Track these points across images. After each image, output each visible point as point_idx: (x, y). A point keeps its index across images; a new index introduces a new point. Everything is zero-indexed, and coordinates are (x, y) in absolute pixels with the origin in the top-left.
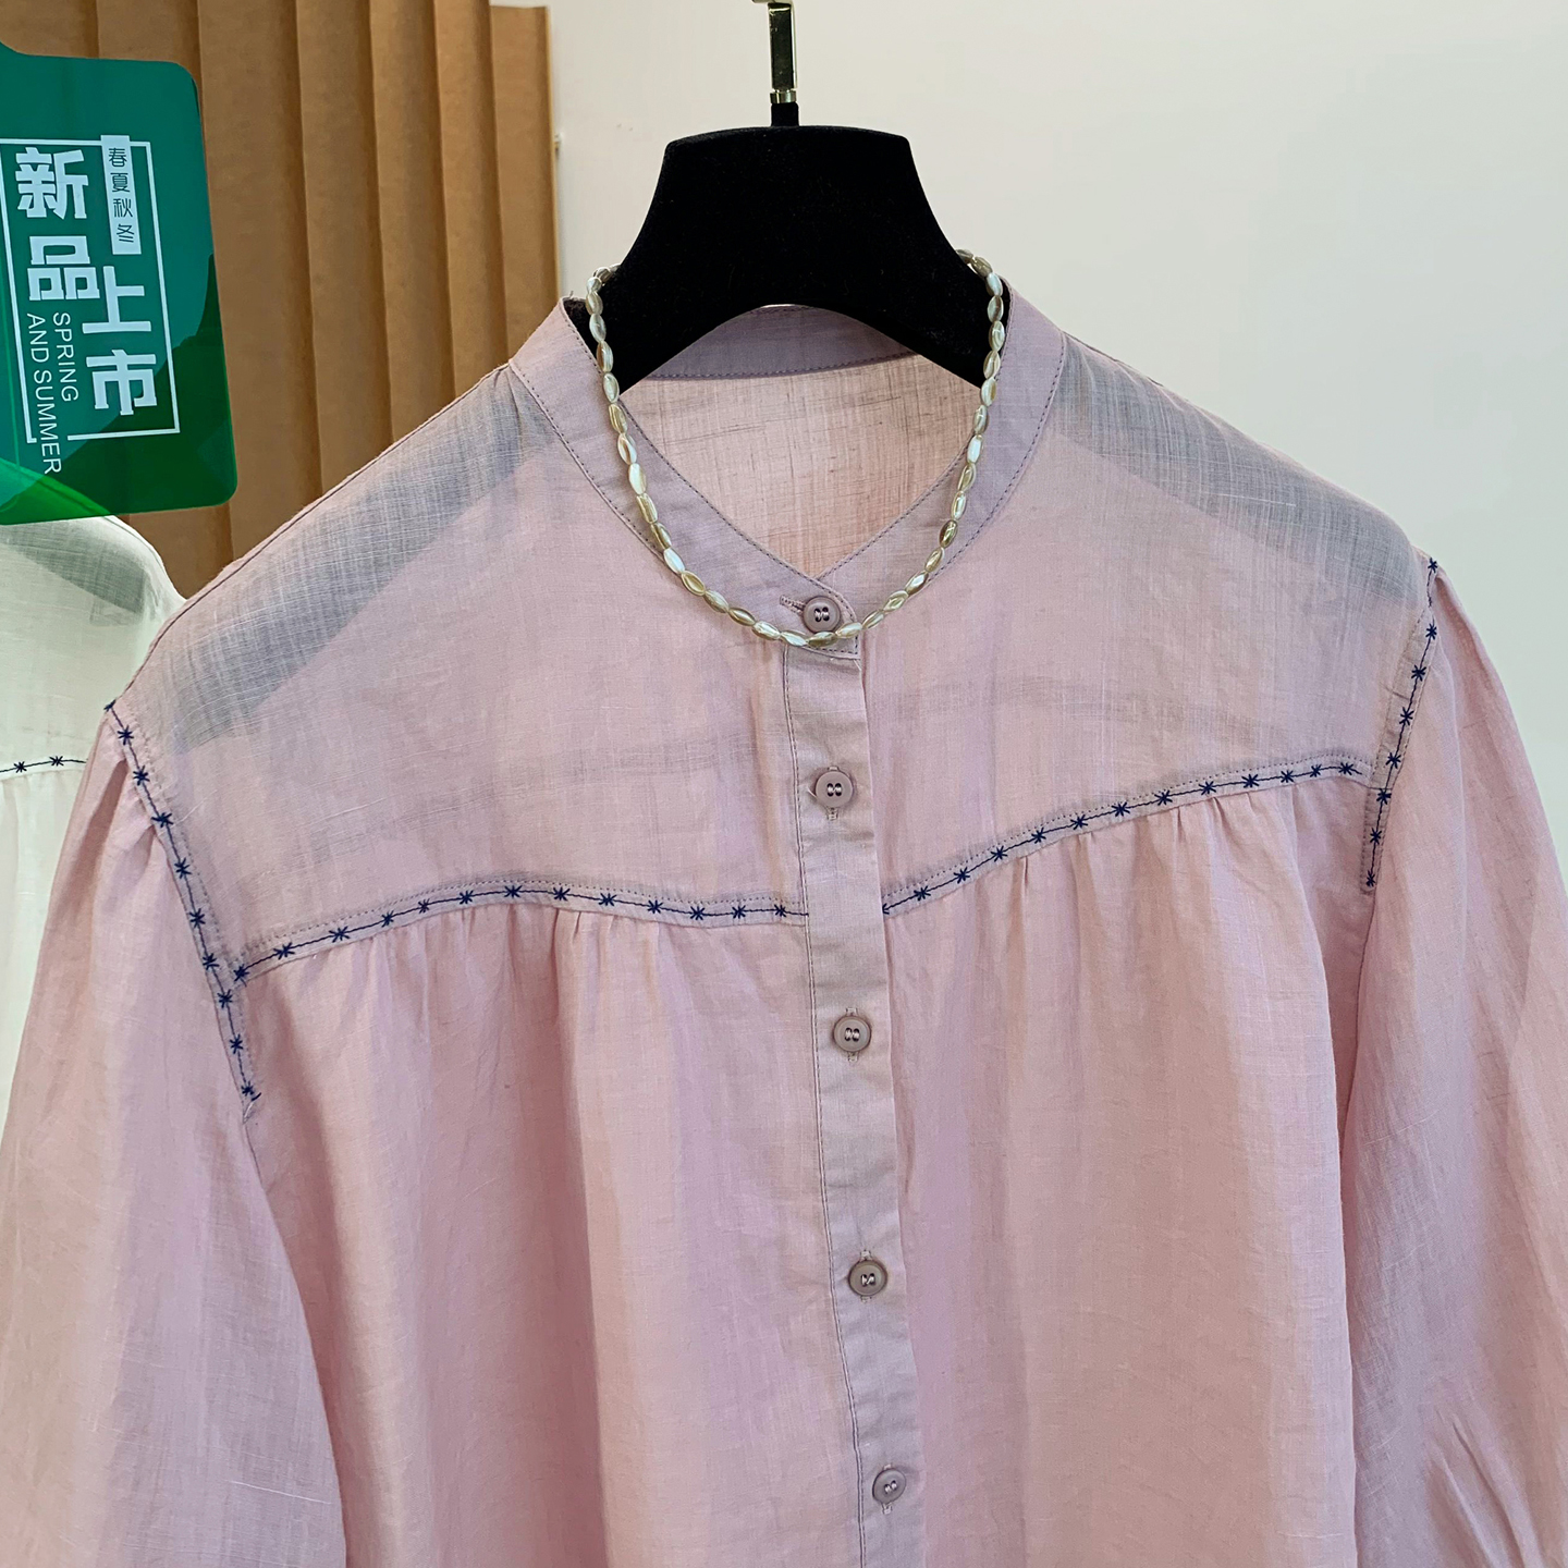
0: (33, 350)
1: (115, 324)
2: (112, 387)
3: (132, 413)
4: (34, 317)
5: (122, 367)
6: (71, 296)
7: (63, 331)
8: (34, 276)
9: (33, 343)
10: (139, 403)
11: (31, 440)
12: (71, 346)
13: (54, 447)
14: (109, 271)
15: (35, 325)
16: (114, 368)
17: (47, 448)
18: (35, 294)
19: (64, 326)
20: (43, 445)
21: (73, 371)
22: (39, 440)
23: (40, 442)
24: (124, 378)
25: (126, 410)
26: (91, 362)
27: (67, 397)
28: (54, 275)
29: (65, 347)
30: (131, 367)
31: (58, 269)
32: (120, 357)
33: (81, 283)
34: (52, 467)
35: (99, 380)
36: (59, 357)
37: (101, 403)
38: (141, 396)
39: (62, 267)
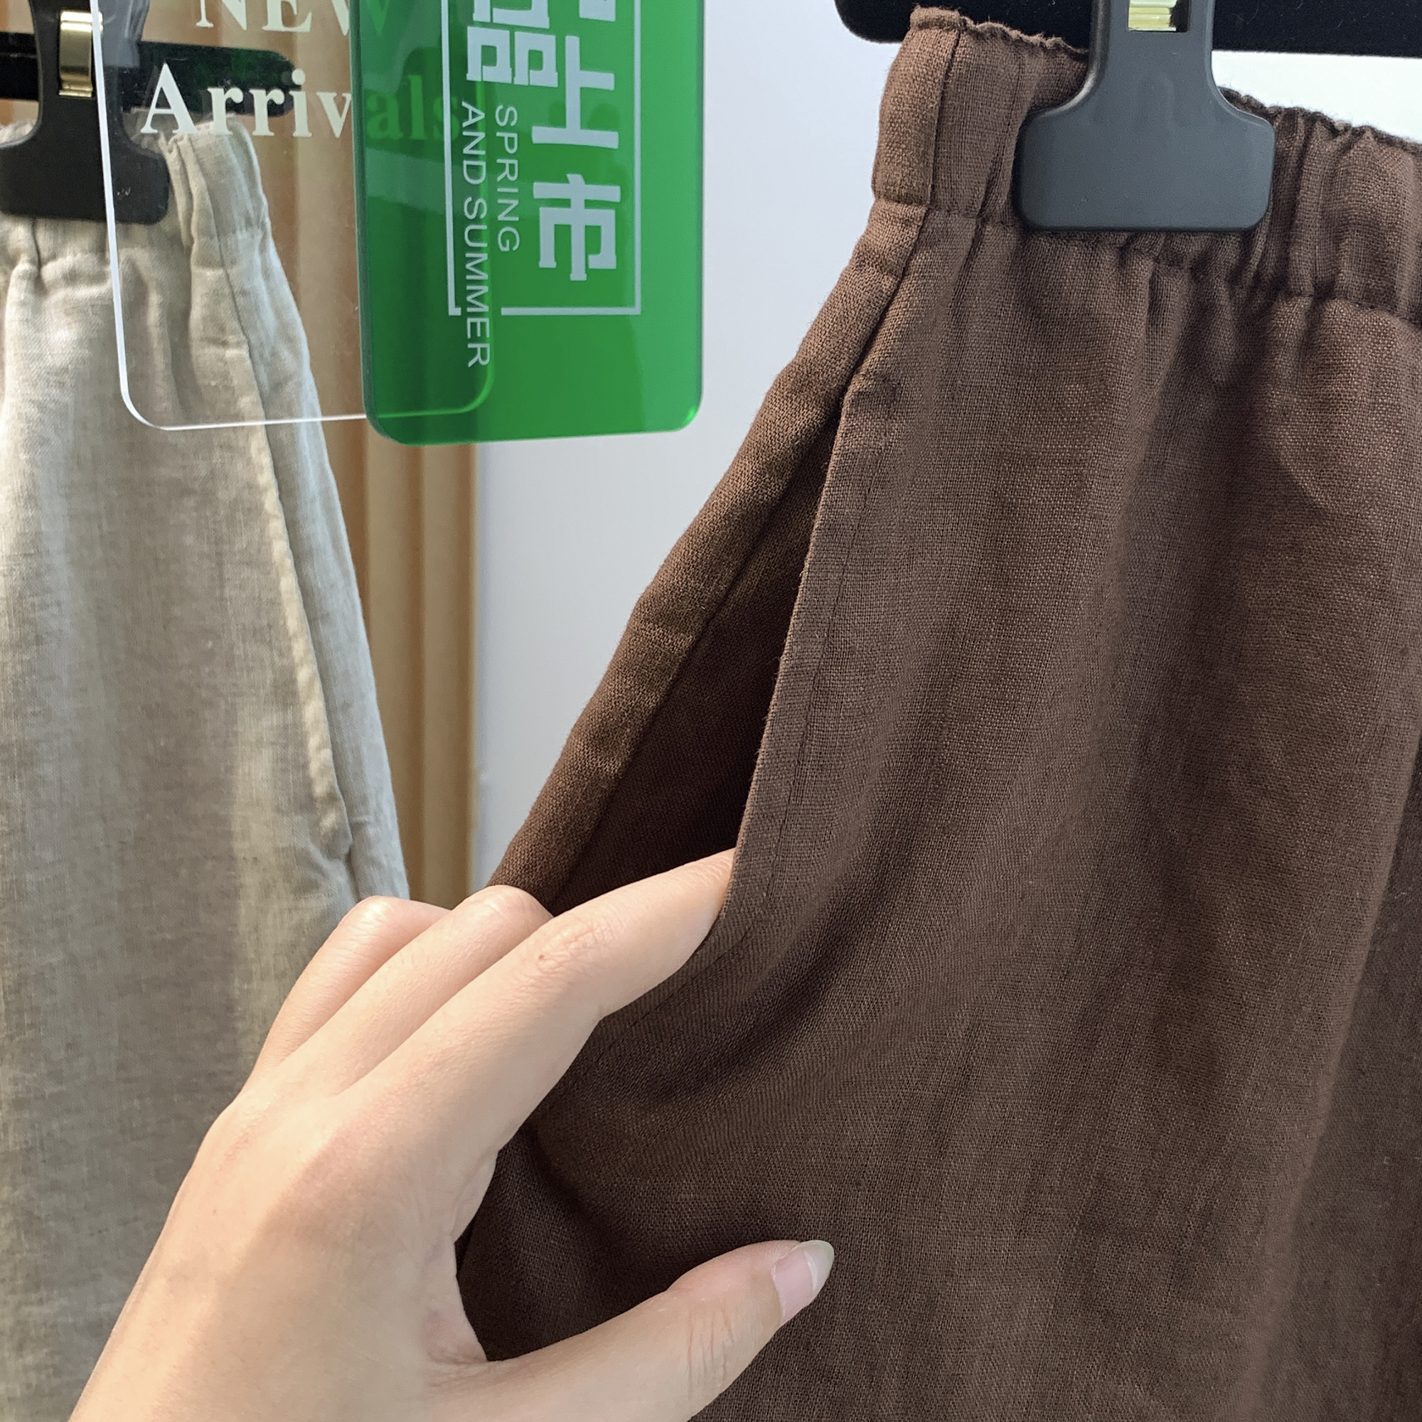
0: (466, 163)
1: (573, 133)
2: (562, 232)
3: (583, 277)
4: (471, 108)
5: (578, 203)
6: (521, 80)
7: (506, 135)
8: (476, 39)
9: (466, 150)
10: (596, 262)
11: (454, 311)
12: (515, 162)
13: (483, 324)
14: (573, 42)
15: (471, 121)
16: (566, 203)
17: (474, 325)
18: (473, 74)
19: (507, 128)
20: (469, 320)
21: (515, 203)
22: (464, 311)
23: (465, 315)
24: (578, 218)
25: (578, 274)
26: (542, 190)
27: (504, 245)
28: (498, 39)
29: (507, 162)
30: (589, 204)
31: (507, 33)
32: (576, 187)
33: (535, 60)
34: (478, 356)
35: (549, 219)
36: (499, 178)
37: (547, 259)
38: (598, 251)
39: (512, 29)
